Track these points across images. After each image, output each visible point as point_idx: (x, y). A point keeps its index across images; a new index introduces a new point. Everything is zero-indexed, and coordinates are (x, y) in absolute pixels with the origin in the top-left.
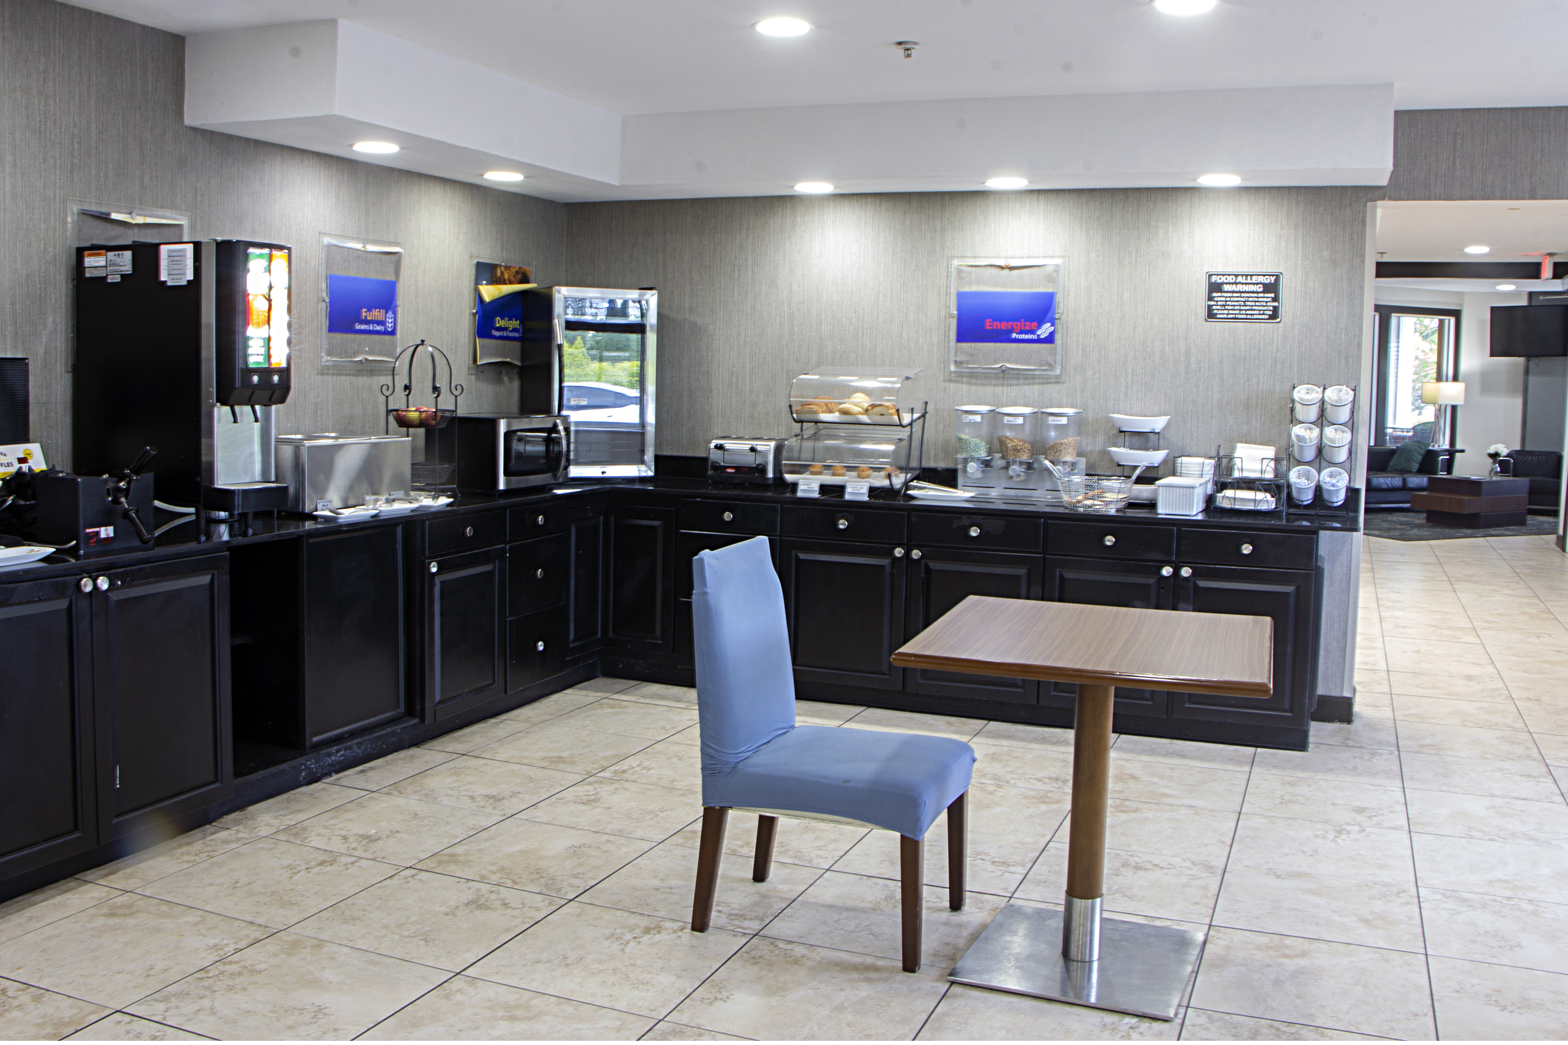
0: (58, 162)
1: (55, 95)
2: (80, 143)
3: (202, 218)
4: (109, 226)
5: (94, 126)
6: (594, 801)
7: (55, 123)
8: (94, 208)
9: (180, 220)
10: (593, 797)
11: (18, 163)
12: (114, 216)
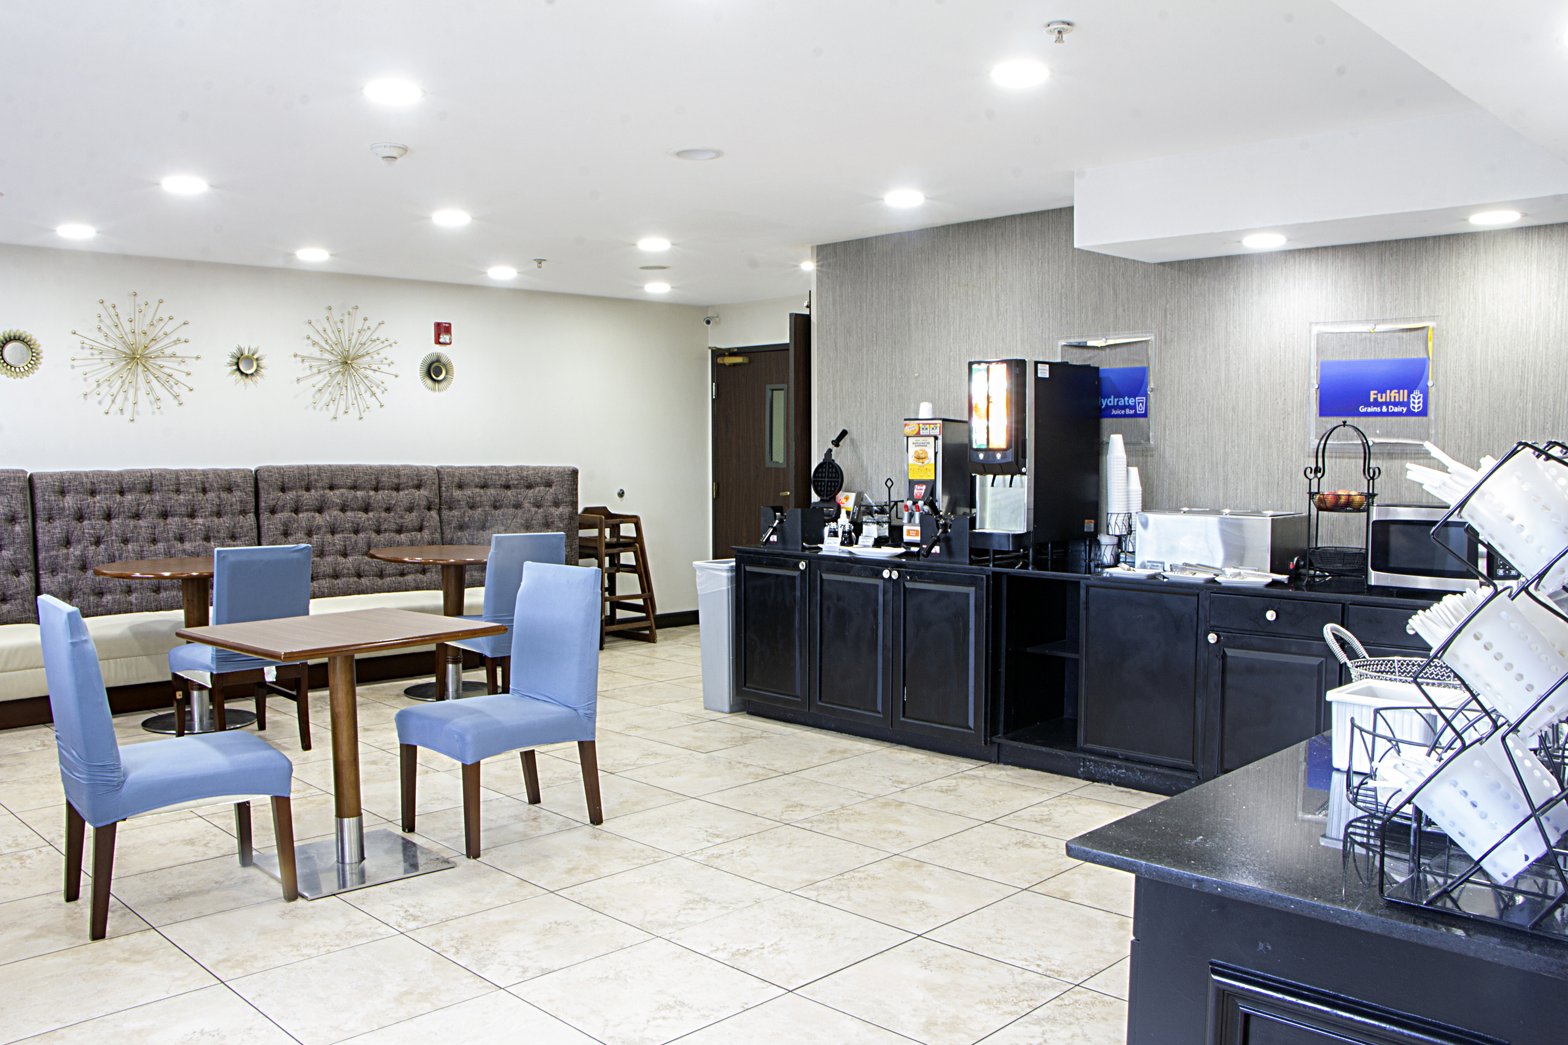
0: (1051, 315)
1: (1049, 271)
2: (1066, 298)
3: (1172, 331)
4: (1085, 351)
5: (1076, 284)
6: (1046, 820)
7: (1048, 289)
8: (1074, 341)
9: (1146, 337)
10: (1045, 817)
11: (1025, 321)
12: (1090, 343)
